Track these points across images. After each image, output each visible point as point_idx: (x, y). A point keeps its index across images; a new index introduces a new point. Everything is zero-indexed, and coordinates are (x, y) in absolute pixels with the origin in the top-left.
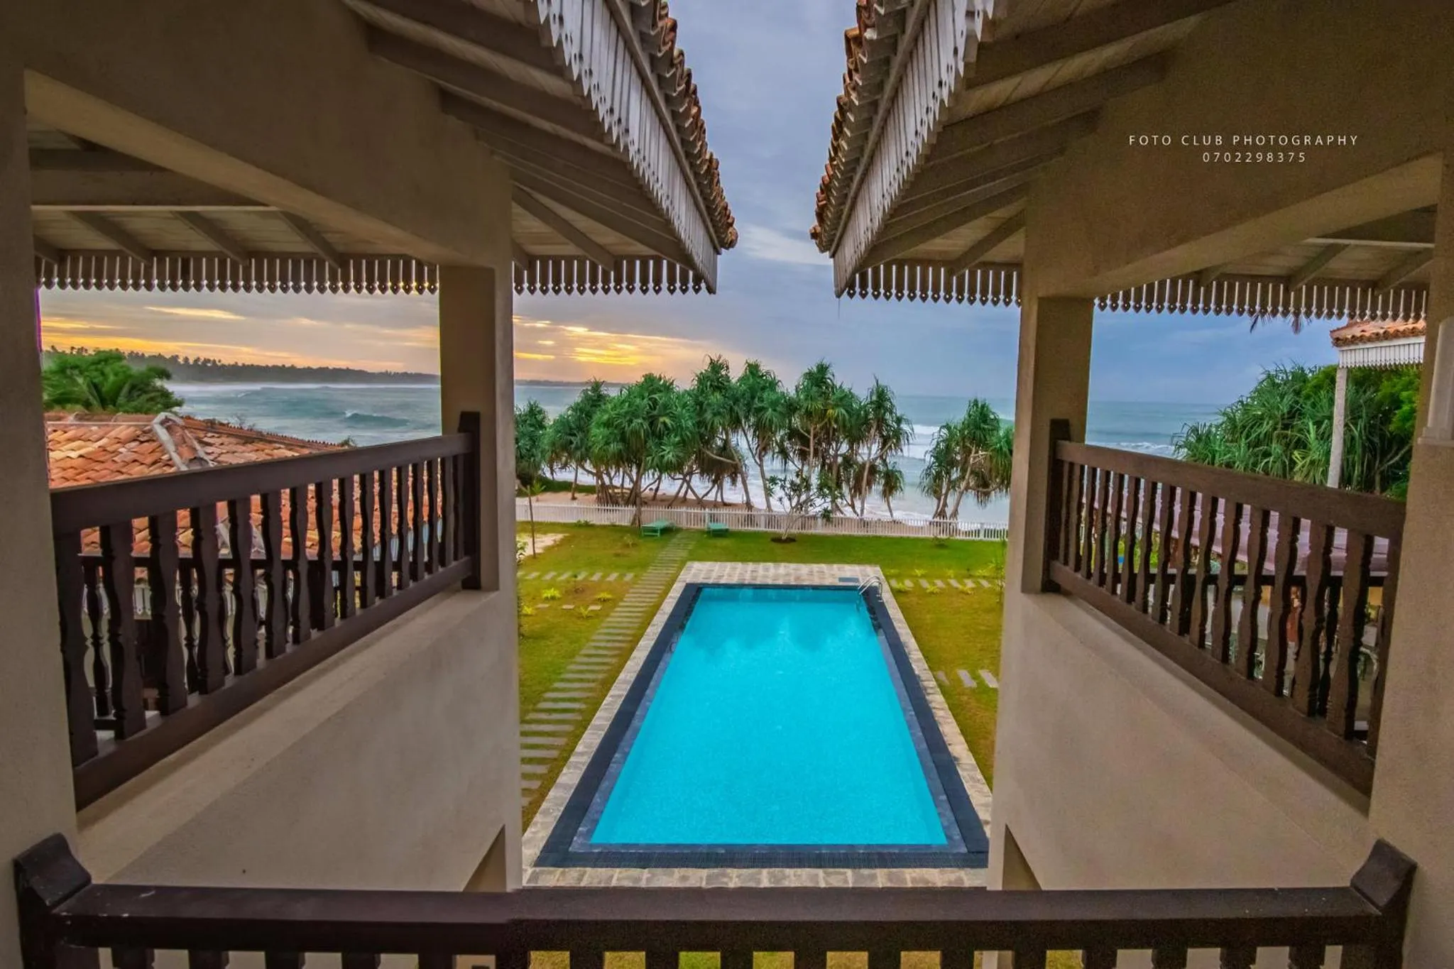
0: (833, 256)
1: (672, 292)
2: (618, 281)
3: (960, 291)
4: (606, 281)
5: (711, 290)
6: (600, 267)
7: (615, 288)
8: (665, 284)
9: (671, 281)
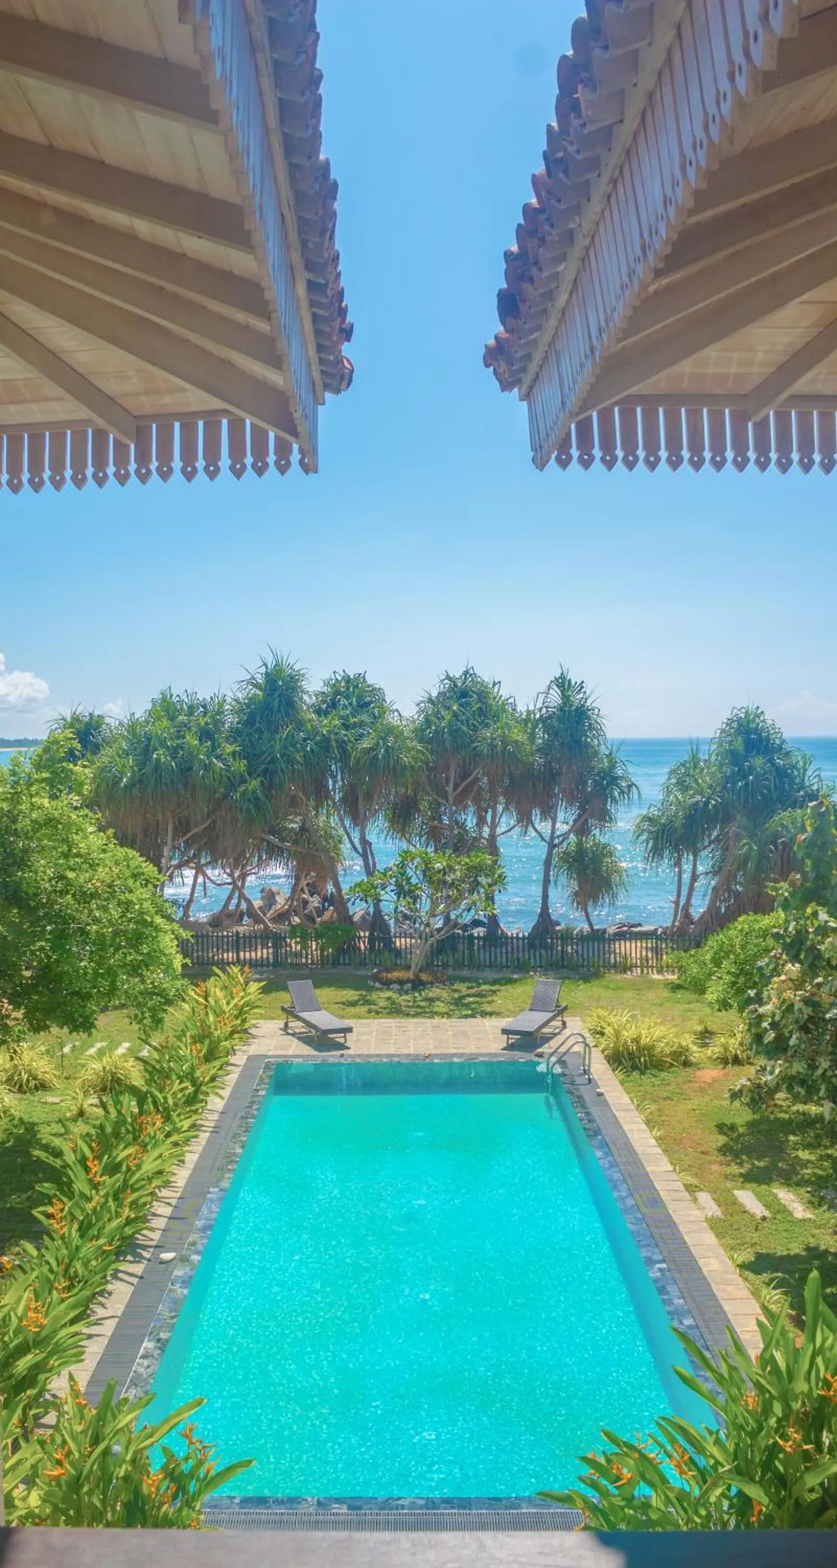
0: (527, 396)
1: (238, 474)
2: (143, 458)
3: (763, 448)
4: (121, 460)
5: (308, 467)
6: (111, 436)
7: (137, 472)
8: (225, 462)
9: (237, 452)
